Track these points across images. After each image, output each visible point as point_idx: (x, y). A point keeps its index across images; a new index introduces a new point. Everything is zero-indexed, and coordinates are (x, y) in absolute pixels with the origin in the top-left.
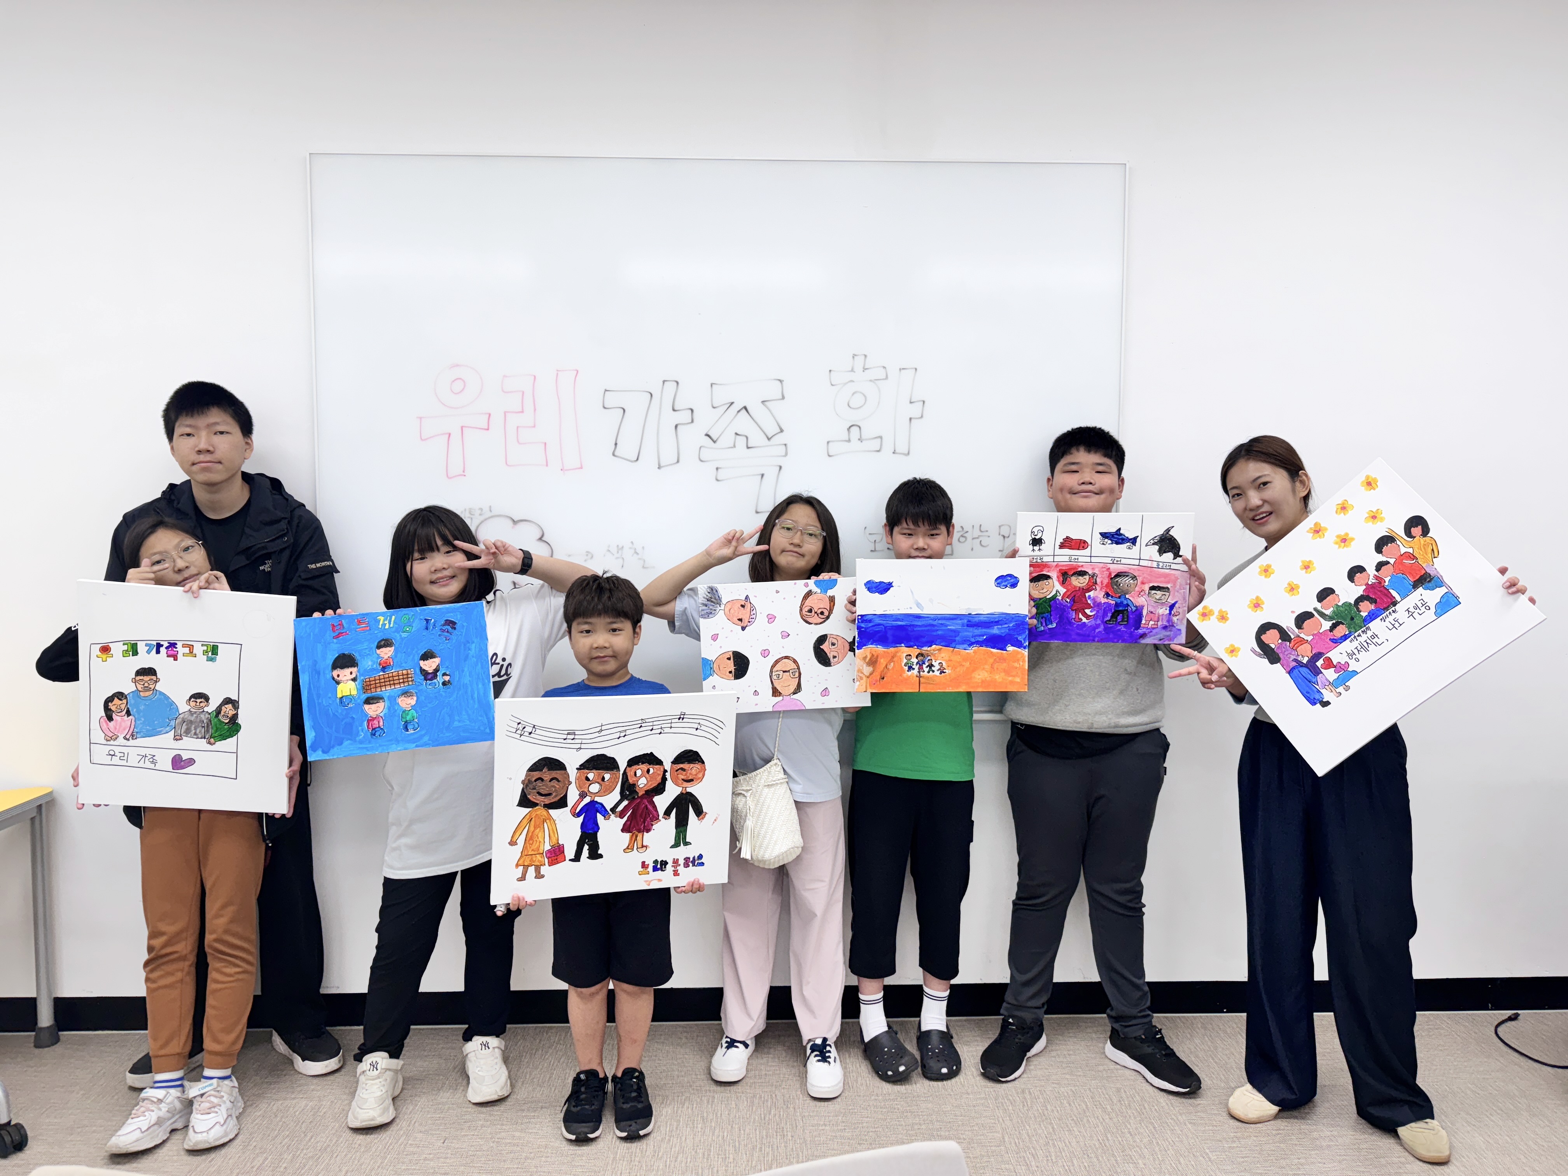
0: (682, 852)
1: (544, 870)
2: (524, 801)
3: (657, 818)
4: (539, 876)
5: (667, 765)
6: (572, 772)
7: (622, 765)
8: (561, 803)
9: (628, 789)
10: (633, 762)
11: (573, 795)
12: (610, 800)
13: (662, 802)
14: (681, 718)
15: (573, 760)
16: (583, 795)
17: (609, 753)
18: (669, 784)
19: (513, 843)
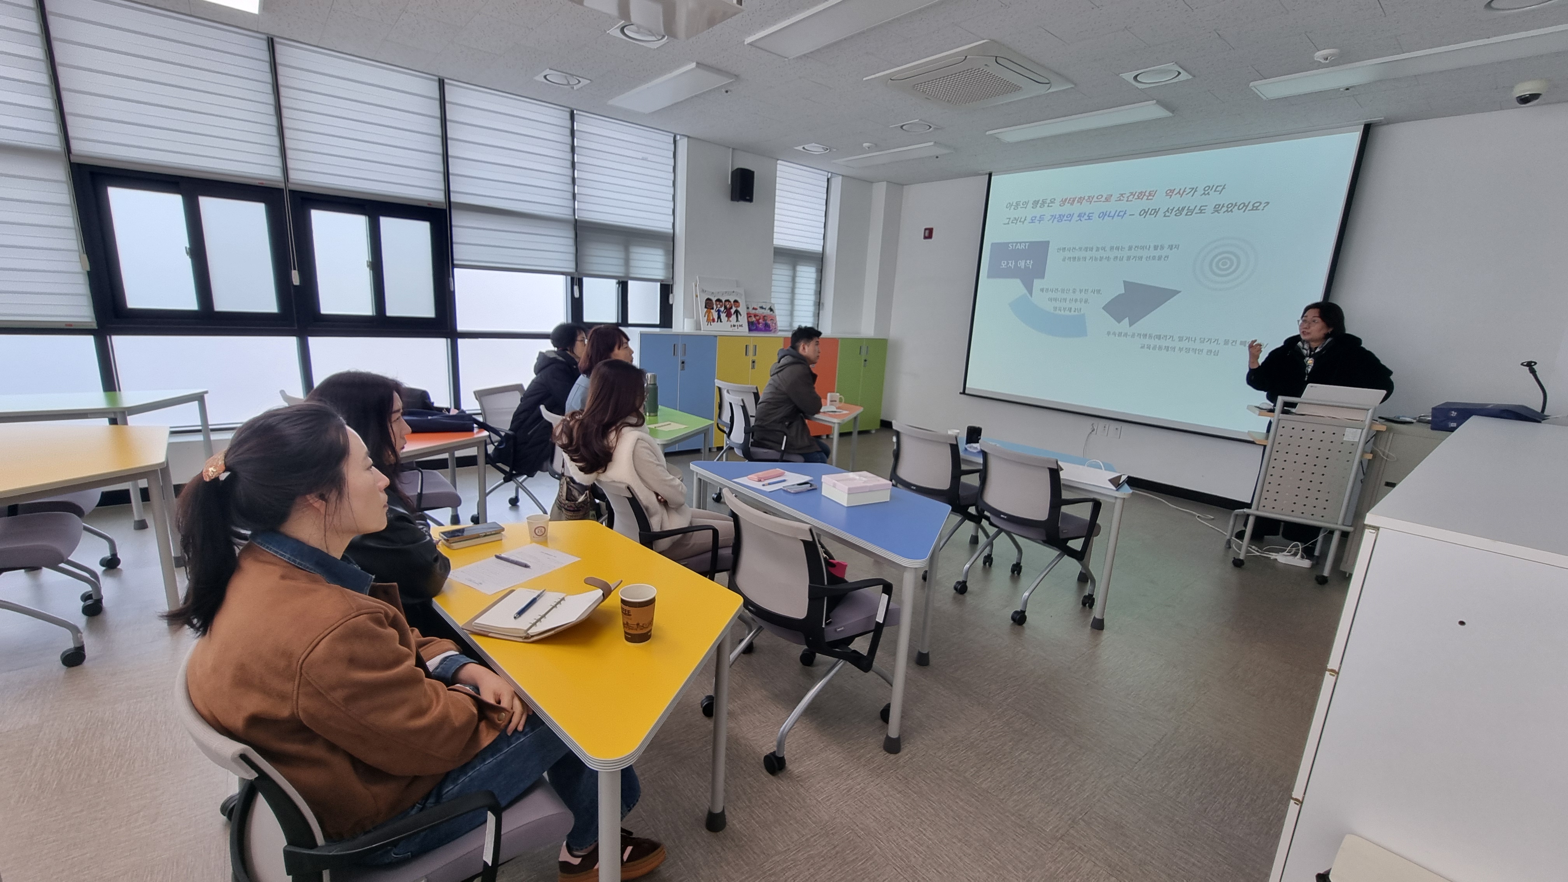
0: (738, 323)
1: (712, 323)
2: (706, 307)
3: (731, 315)
4: (711, 325)
5: (732, 302)
6: (714, 302)
7: (724, 301)
8: (713, 309)
9: (725, 307)
10: (726, 301)
11: (715, 307)
12: (722, 309)
13: (733, 311)
14: (734, 292)
15: (714, 300)
16: (717, 307)
17: (721, 298)
18: (733, 307)
19: (705, 316)
